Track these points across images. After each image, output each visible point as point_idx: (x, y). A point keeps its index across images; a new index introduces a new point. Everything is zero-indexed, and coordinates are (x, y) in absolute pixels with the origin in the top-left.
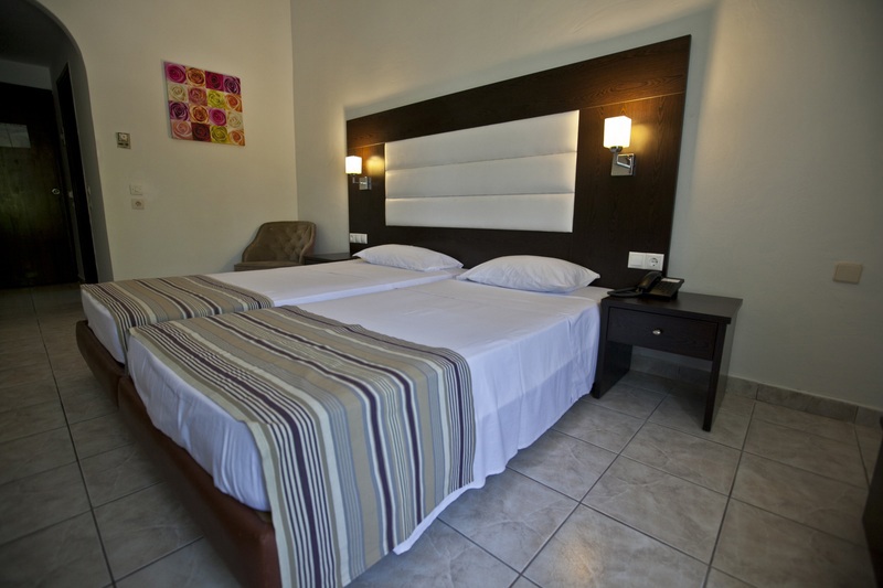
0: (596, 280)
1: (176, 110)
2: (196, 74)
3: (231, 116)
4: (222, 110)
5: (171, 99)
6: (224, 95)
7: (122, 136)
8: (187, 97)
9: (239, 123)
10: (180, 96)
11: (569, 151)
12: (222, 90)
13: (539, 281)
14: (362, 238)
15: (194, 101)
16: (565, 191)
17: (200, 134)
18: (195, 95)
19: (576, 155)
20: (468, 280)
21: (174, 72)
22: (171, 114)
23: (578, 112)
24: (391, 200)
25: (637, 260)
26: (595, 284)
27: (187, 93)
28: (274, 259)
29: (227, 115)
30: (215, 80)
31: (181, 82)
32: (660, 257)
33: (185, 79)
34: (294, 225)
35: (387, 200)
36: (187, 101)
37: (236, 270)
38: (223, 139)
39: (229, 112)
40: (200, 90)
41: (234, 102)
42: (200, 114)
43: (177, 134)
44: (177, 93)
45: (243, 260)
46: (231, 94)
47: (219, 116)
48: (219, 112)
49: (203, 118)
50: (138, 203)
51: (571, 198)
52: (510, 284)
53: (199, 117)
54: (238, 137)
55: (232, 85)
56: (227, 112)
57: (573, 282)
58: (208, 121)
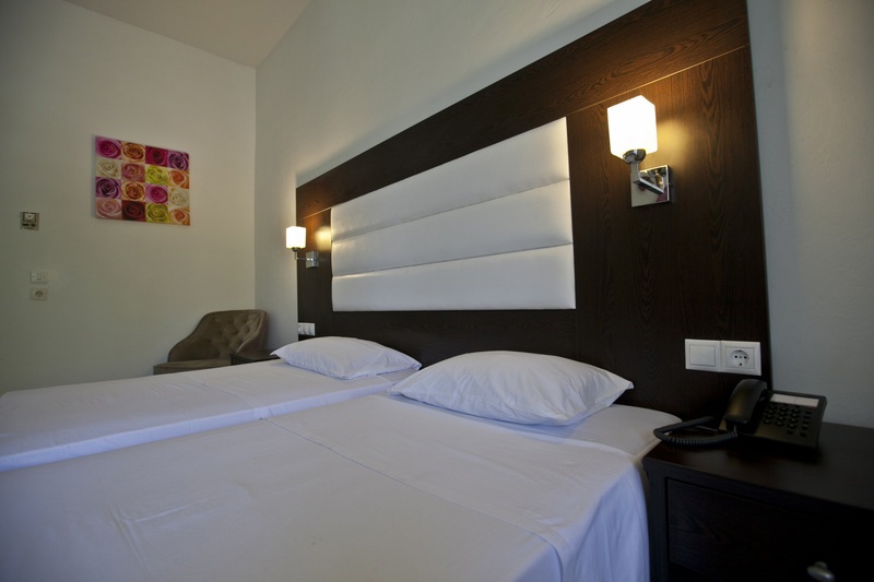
0: (627, 392)
1: (105, 187)
2: (133, 150)
3: (174, 193)
4: (163, 187)
5: (98, 175)
6: (167, 171)
7: (27, 216)
8: (120, 173)
9: (184, 200)
10: (111, 172)
11: (557, 180)
12: (165, 165)
13: (512, 404)
14: (310, 328)
15: (128, 178)
16: (558, 242)
17: (133, 212)
18: (128, 171)
19: (568, 183)
20: (402, 397)
21: (106, 147)
22: (97, 192)
23: (565, 119)
24: (338, 278)
25: (702, 353)
26: (626, 399)
27: (120, 169)
28: (216, 355)
29: (169, 191)
30: (156, 156)
31: (114, 157)
32: (754, 348)
33: (119, 153)
34: (244, 315)
35: (335, 279)
36: (119, 177)
37: (155, 373)
38: (162, 219)
39: (173, 189)
40: (137, 166)
41: (178, 179)
42: (136, 192)
43: (102, 213)
44: (109, 169)
45: (169, 360)
46: (177, 170)
47: (158, 194)
48: (160, 189)
49: (138, 195)
50: (39, 293)
51: (568, 253)
52: (466, 408)
53: (132, 194)
54: (182, 217)
55: (180, 161)
56: (169, 190)
57: (581, 405)
58: (145, 199)
